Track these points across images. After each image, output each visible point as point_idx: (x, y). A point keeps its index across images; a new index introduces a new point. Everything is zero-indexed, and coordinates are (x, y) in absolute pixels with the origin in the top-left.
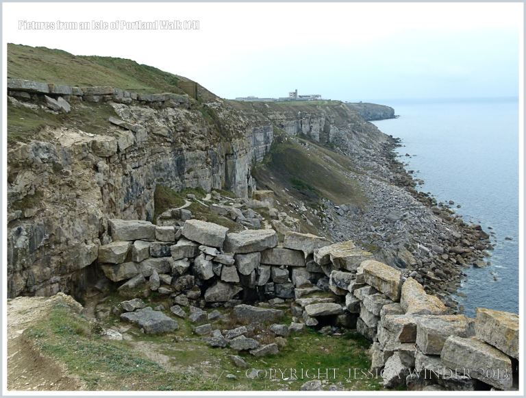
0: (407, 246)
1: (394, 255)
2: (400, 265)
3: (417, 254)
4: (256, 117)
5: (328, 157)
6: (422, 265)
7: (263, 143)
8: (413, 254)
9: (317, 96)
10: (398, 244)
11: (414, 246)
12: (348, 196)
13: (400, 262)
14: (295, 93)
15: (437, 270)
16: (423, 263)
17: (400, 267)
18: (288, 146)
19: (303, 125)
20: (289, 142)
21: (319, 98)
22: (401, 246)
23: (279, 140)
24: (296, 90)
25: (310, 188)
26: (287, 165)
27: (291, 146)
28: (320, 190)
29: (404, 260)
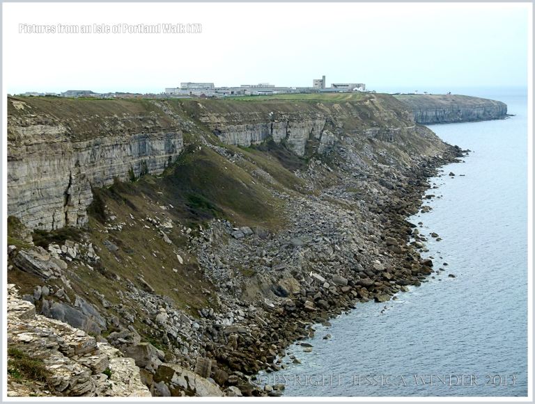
0: (294, 273)
1: (273, 282)
2: (279, 293)
3: (304, 283)
4: (154, 121)
5: (261, 172)
6: (305, 294)
7: (164, 152)
8: (301, 283)
9: (358, 86)
10: (282, 270)
11: (304, 274)
12: (262, 218)
13: (280, 289)
14: (322, 82)
15: (321, 301)
16: (307, 292)
17: (279, 296)
18: (200, 157)
19: (274, 130)
20: (202, 152)
21: (360, 89)
22: (287, 273)
23: (189, 149)
24: (324, 77)
25: (209, 207)
26: (192, 179)
27: (204, 157)
28: (224, 210)
29: (284, 288)
